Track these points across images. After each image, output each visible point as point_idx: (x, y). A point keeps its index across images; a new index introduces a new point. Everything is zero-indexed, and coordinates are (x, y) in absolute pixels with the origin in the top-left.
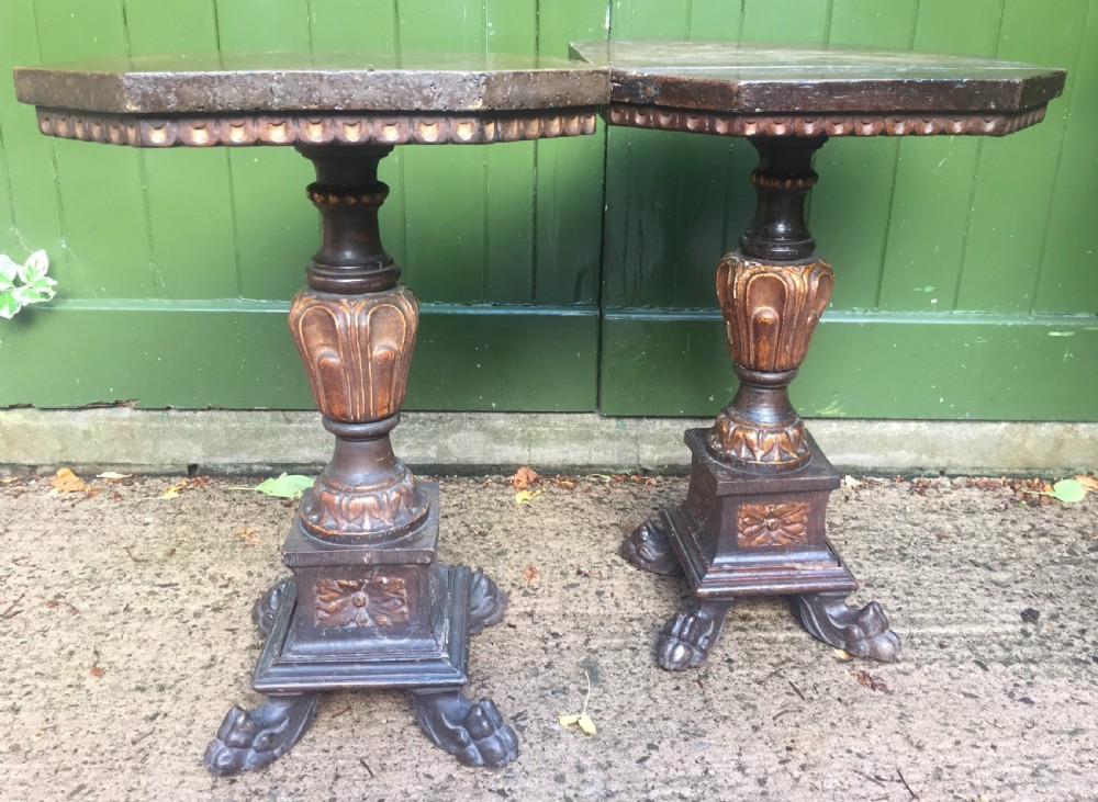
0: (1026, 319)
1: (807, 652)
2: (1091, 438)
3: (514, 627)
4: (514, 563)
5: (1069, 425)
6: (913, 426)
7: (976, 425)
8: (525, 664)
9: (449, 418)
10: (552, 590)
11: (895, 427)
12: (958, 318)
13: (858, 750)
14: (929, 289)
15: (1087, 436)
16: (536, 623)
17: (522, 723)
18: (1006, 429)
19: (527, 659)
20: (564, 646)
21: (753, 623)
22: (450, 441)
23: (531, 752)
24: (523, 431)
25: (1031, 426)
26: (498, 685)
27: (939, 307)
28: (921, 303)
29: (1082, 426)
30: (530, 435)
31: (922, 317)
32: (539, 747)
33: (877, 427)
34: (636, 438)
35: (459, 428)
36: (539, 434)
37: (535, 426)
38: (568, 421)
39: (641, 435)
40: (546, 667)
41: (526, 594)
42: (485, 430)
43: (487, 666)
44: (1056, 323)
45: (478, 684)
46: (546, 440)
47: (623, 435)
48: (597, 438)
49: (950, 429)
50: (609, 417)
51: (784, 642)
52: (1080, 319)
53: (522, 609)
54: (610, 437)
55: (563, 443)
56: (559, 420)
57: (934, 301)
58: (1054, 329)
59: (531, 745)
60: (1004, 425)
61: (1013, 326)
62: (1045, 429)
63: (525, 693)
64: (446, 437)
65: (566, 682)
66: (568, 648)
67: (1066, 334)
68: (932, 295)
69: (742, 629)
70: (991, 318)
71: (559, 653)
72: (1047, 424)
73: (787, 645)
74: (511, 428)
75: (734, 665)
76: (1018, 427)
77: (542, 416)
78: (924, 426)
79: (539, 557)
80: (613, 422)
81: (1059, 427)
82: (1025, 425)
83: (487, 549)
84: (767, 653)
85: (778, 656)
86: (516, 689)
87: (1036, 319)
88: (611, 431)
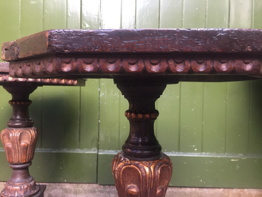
0: (223, 155)
2: (249, 194)
5: (242, 190)
6: (194, 189)
7: (213, 189)
9: (52, 185)
11: (189, 189)
12: (204, 155)
14: (194, 146)
15: (247, 193)
18: (223, 191)
22: (52, 192)
24: (74, 189)
25: (230, 190)
27: (197, 152)
28: (192, 151)
29: (246, 190)
30: (76, 191)
31: (193, 154)
33: (183, 190)
34: (109, 192)
35: (55, 188)
36: (79, 190)
37: (78, 187)
38: (88, 186)
39: (110, 191)
42: (63, 189)
44: (232, 157)
46: (81, 192)
47: (105, 191)
48: (97, 192)
49: (205, 190)
50: (101, 185)
52: (240, 156)
54: (101, 192)
55: (86, 193)
56: (86, 186)
57: (196, 150)
58: (232, 158)
60: (222, 190)
61: (220, 158)
62: (235, 191)
64: (51, 191)
67: (236, 160)
68: (195, 148)
70: (213, 155)
72: (235, 189)
74: (71, 188)
76: (226, 190)
77: (80, 185)
78: (198, 190)
80: (102, 187)
81: (239, 190)
82: (228, 189)
87: (227, 155)
88: (101, 189)
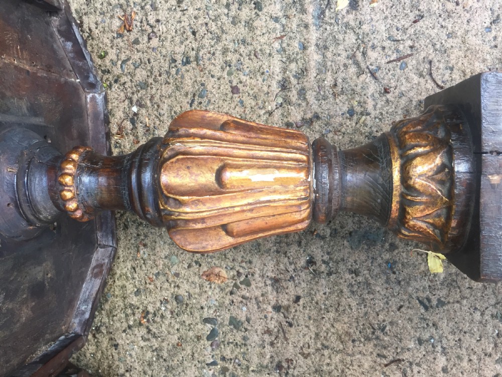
1: (340, 37)
3: (298, 298)
4: (197, 290)
8: (353, 292)
10: (240, 259)
13: (488, 21)
16: (292, 277)
17: (434, 302)
19: (345, 290)
20: (326, 257)
21: (294, 81)
23: (472, 298)
26: (381, 317)
32: (468, 291)
40: (357, 275)
41: (247, 283)
43: (355, 324)
45: (378, 333)
51: (324, 56)
53: (269, 288)
59: (463, 298)
63: (394, 296)
65: (379, 260)
66: (328, 253)
69: (302, 93)
71: (337, 262)
73: (329, 55)
75: (358, 109)
79: (186, 266)
83: (172, 313)
84: (341, 75)
85: (345, 66)
86: (388, 303)
